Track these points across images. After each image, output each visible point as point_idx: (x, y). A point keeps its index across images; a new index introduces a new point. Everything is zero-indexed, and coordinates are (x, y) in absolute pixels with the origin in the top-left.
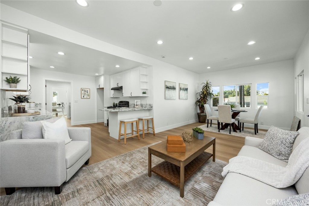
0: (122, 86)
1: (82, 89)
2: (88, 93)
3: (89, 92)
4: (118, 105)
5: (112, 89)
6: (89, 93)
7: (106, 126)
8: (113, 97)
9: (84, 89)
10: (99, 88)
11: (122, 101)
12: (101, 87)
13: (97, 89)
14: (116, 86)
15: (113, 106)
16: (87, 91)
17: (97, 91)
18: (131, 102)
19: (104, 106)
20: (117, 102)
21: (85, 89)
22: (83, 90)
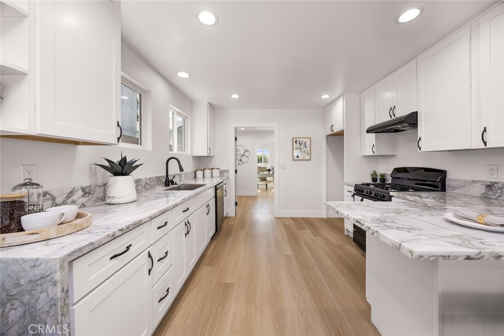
0: (417, 113)
1: (295, 140)
2: (306, 147)
3: (308, 145)
4: (389, 180)
5: (368, 131)
6: (308, 148)
7: (348, 236)
8: (372, 154)
9: (298, 140)
10: (330, 133)
11: (405, 168)
12: (336, 129)
13: (328, 136)
14: (385, 118)
15: (369, 181)
16: (305, 144)
17: (327, 142)
18: (455, 174)
19: (345, 181)
20: (386, 169)
21: (301, 140)
22: (296, 142)
